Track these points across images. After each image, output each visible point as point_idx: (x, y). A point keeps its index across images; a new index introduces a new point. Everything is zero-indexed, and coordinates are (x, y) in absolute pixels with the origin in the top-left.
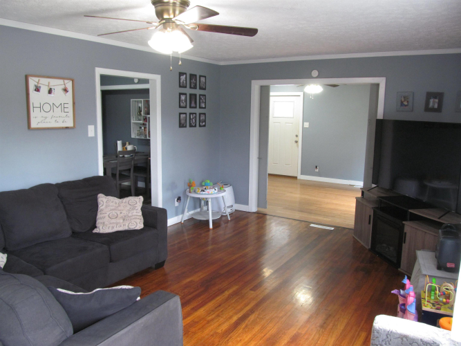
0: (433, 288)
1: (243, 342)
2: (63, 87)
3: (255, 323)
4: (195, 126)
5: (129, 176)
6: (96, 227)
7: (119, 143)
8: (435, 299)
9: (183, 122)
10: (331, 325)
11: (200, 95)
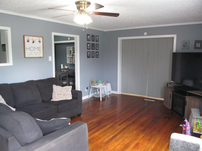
0: (198, 123)
1: (114, 146)
2: (39, 40)
3: (120, 138)
4: (94, 57)
5: (66, 79)
6: (52, 99)
7: (62, 65)
8: (199, 128)
9: (89, 55)
10: (153, 139)
11: (96, 44)
